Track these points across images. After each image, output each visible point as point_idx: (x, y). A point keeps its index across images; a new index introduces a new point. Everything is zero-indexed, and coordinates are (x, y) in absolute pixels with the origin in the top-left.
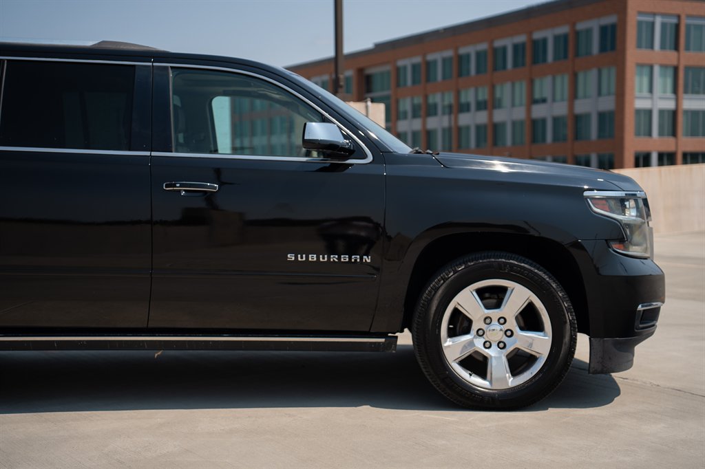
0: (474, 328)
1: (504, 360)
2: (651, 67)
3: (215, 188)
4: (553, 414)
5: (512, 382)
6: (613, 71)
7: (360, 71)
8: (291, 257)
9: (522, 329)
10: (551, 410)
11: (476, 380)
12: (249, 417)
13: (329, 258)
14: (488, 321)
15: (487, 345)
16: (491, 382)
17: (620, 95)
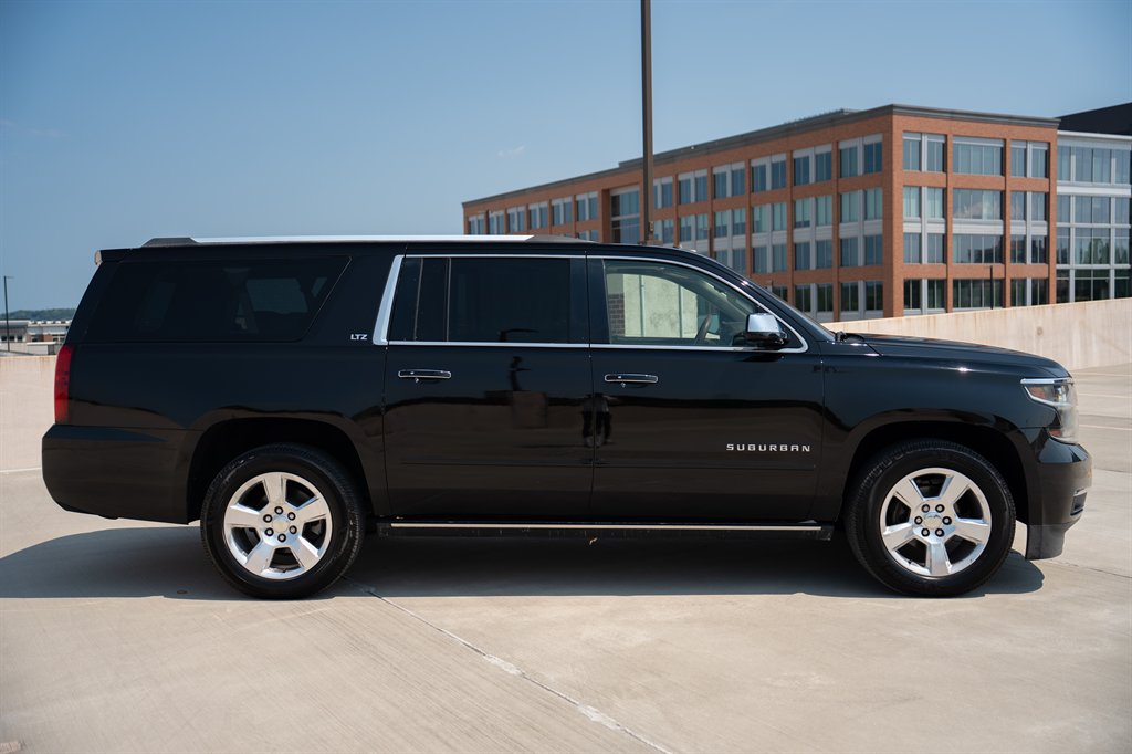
0: (913, 516)
1: (943, 546)
2: (920, 188)
3: (654, 379)
4: (991, 601)
5: (952, 569)
6: (880, 192)
7: (606, 192)
8: (730, 447)
9: (960, 516)
10: (988, 596)
11: (915, 568)
12: (693, 604)
13: (768, 448)
14: (926, 509)
15: (926, 532)
16: (930, 570)
17: (888, 218)
